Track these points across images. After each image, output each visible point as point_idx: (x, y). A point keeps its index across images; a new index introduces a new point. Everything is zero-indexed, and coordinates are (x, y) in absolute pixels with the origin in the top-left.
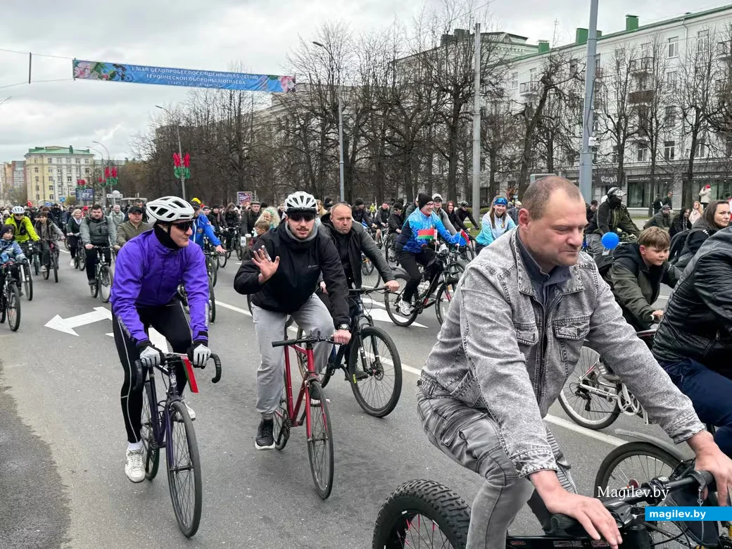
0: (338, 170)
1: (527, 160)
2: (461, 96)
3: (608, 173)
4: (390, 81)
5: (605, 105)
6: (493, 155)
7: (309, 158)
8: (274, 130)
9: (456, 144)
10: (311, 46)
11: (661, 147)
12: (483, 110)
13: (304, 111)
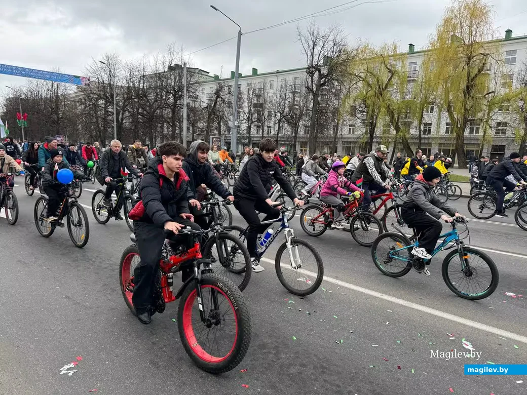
0: (113, 127)
1: (209, 129)
2: (178, 97)
3: (244, 138)
4: (141, 85)
5: (243, 108)
6: (193, 126)
7: (97, 120)
8: (78, 104)
9: (175, 119)
10: (99, 64)
11: (266, 128)
12: (188, 105)
13: (95, 96)
